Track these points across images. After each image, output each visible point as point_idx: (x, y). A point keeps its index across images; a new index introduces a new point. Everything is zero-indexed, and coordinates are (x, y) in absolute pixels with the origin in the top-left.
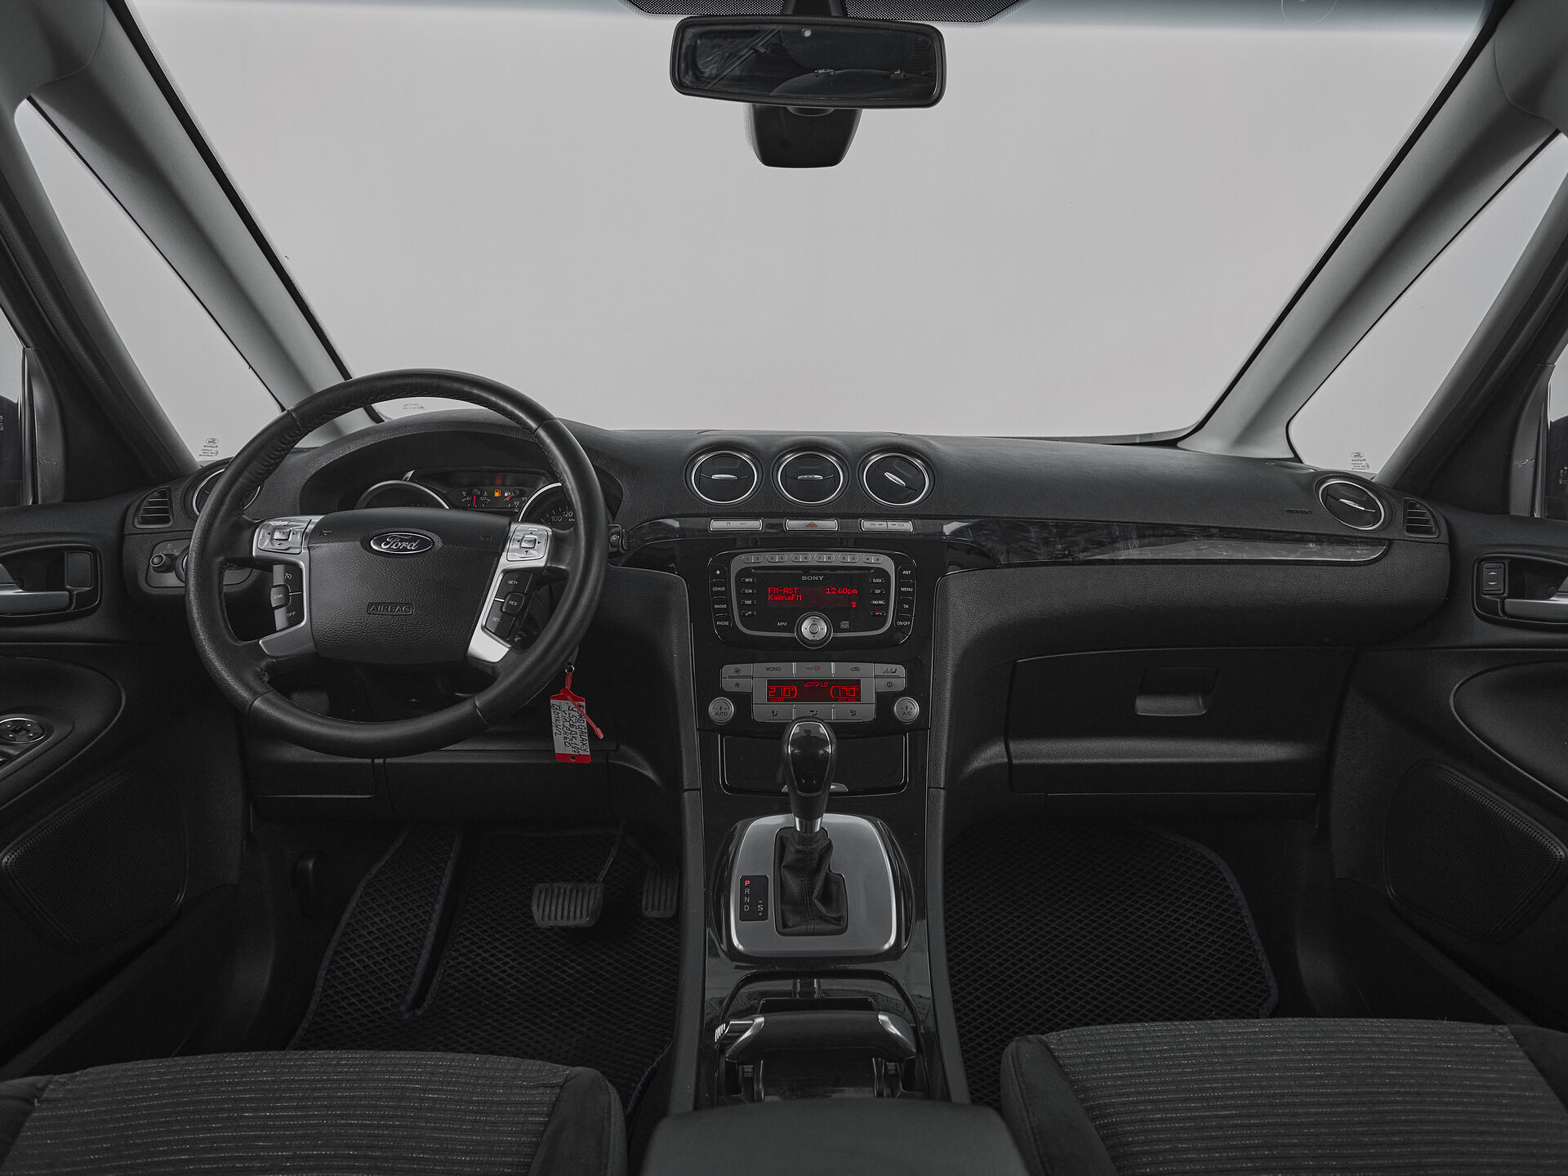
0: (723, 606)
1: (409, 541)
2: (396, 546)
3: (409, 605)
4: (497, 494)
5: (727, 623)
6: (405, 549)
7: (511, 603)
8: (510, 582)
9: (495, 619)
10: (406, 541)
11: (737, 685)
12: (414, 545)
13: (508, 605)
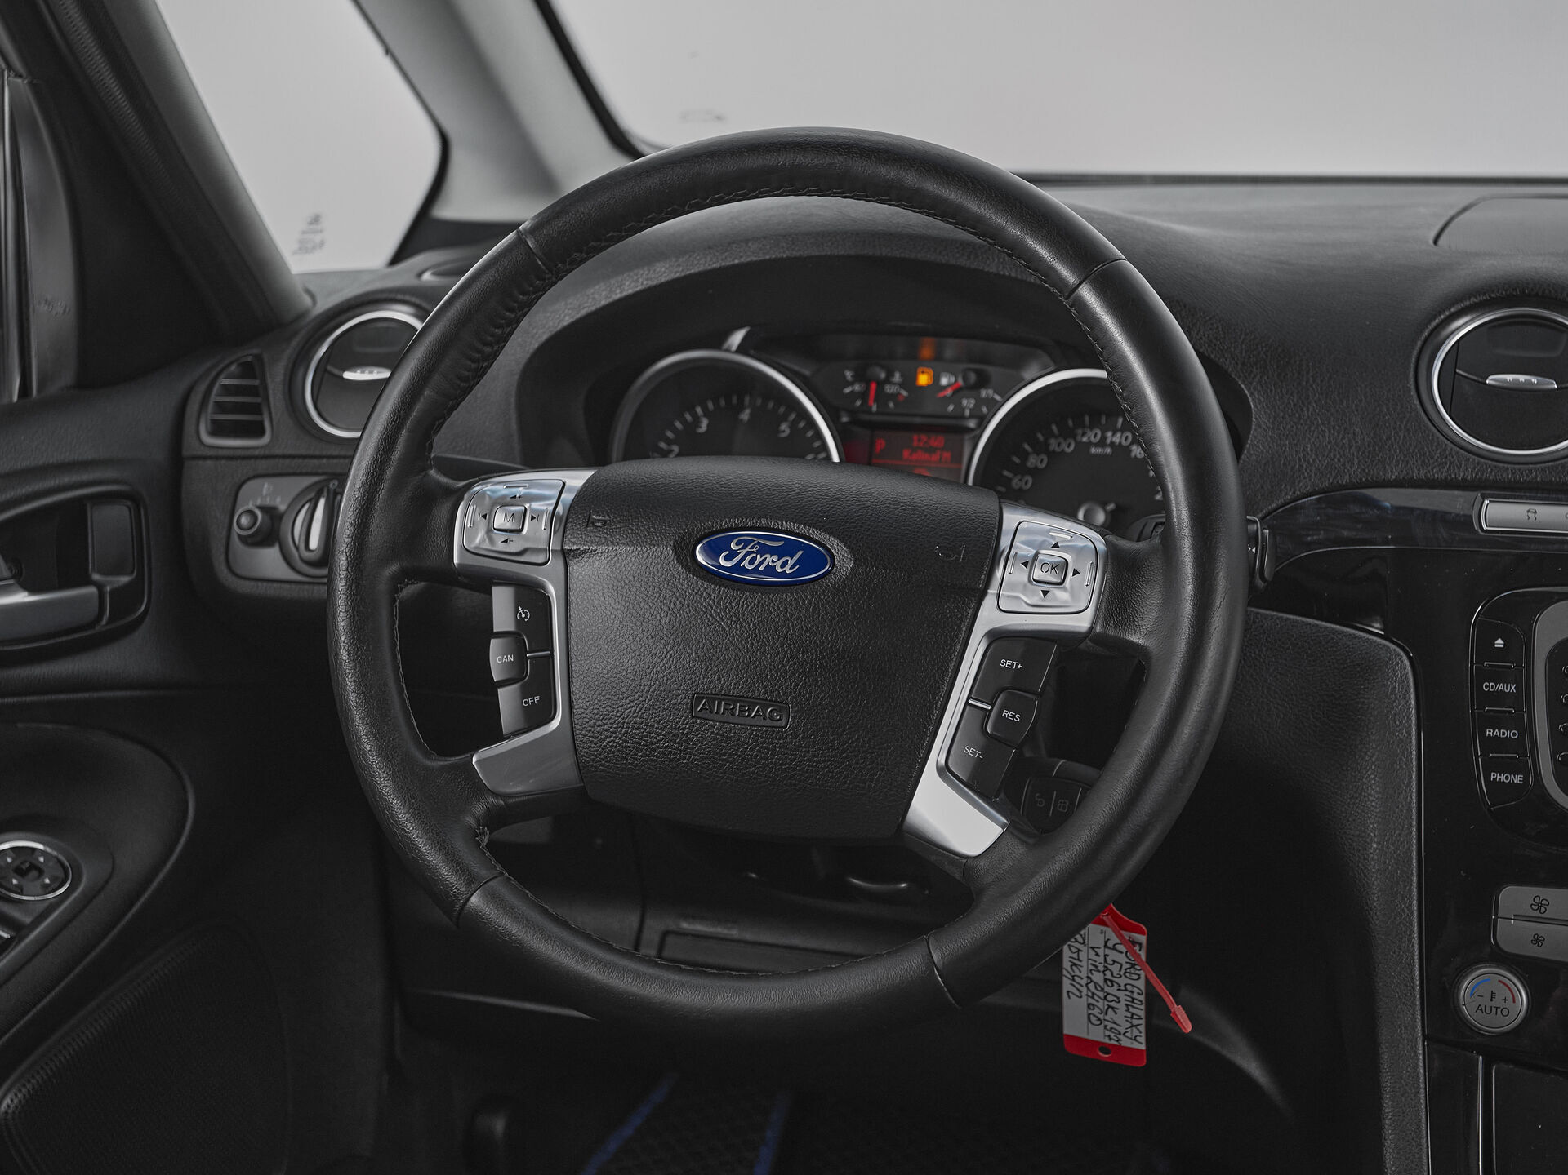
0: (1509, 734)
1: (780, 552)
2: (752, 562)
3: (781, 708)
4: (923, 379)
5: (1518, 779)
6: (770, 571)
7: (1006, 713)
8: (1006, 664)
9: (969, 751)
10: (772, 551)
11: (1538, 940)
12: (791, 562)
13: (1000, 718)
